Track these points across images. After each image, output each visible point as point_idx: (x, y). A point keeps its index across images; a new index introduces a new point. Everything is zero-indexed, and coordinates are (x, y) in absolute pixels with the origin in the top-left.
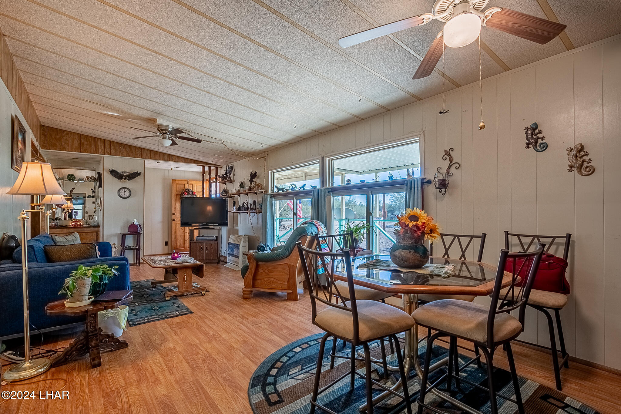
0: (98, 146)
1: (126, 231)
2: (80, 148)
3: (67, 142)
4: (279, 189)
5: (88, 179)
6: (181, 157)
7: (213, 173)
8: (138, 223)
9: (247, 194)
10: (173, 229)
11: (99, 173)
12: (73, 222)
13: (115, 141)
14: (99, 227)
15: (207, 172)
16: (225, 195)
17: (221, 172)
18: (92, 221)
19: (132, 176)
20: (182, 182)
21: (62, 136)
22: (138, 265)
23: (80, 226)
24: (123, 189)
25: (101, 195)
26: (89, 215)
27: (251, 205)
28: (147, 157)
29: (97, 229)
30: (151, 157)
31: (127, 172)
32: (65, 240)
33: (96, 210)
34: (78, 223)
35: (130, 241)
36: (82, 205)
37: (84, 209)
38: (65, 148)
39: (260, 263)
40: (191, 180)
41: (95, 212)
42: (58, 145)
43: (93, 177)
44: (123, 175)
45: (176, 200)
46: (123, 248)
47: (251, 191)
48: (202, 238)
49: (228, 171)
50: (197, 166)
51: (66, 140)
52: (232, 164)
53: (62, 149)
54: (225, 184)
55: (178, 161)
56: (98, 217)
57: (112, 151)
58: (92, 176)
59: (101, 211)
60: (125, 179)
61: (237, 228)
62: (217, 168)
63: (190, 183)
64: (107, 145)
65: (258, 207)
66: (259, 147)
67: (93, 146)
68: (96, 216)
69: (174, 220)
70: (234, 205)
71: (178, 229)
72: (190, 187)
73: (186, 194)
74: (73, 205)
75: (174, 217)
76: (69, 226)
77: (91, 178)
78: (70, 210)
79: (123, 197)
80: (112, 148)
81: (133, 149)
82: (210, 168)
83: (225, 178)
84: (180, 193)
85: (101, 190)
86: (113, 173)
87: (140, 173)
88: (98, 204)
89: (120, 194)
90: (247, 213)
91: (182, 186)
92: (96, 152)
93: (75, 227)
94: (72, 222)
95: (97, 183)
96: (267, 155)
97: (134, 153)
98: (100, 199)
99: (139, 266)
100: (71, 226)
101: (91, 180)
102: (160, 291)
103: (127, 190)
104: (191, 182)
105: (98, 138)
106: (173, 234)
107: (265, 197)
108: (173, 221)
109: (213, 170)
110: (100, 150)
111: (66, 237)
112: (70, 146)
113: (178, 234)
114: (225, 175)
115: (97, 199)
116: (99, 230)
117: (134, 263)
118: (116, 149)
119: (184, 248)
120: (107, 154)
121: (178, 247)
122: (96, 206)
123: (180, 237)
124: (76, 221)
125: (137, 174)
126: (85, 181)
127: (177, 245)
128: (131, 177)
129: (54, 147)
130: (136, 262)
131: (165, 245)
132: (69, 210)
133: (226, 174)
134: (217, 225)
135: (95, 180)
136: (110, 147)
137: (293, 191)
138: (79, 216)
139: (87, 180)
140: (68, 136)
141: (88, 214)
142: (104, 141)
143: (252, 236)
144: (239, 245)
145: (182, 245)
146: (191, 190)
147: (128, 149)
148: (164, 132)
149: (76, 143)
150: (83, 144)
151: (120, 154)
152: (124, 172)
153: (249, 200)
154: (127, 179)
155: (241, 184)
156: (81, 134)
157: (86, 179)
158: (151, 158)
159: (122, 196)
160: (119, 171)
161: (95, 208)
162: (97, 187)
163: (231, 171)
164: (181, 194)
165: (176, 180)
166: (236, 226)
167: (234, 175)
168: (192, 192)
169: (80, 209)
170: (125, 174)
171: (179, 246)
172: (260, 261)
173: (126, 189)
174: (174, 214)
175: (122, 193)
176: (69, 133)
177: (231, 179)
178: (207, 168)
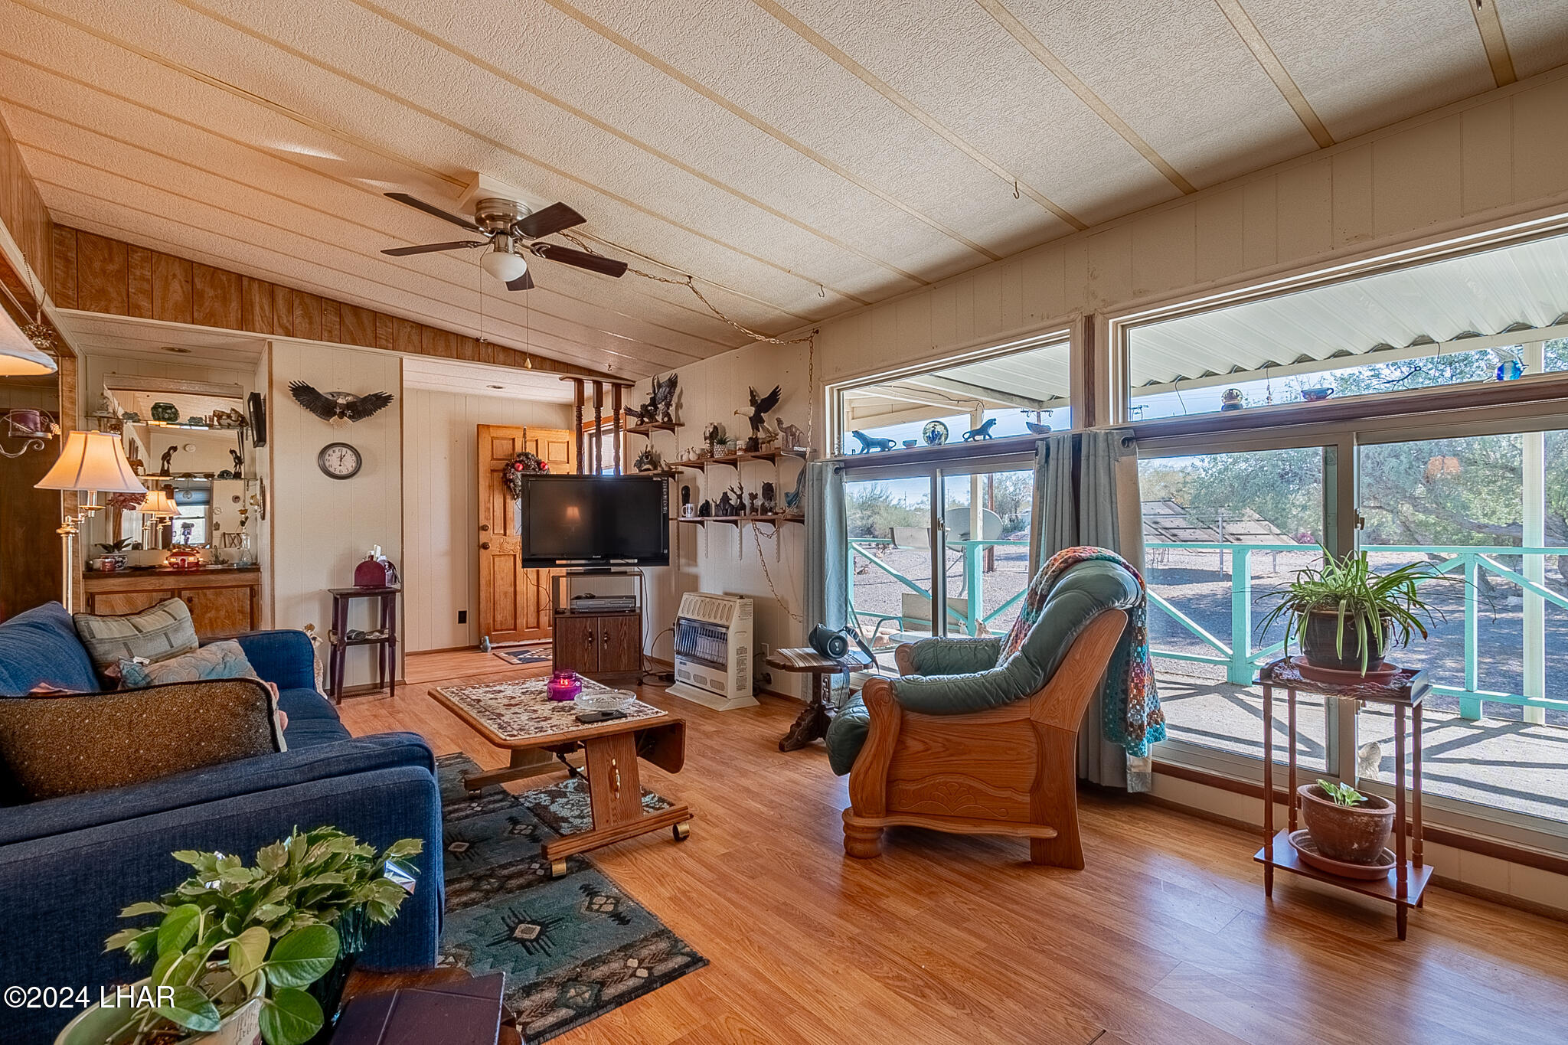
0: (252, 305)
1: (349, 583)
2: (192, 309)
3: (146, 286)
4: (868, 443)
5: (220, 417)
6: (515, 351)
7: (608, 402)
8: (384, 558)
9: (734, 463)
10: (484, 572)
11: (255, 398)
12: (174, 555)
13: (309, 288)
14: (258, 570)
15: (589, 399)
16: (648, 470)
17: (634, 400)
18: (234, 550)
19: (365, 407)
20: (509, 433)
21: (128, 267)
22: (387, 690)
23: (197, 569)
24: (337, 449)
25: (262, 469)
26: (224, 534)
27: (753, 497)
28: (411, 348)
29: (250, 576)
30: (424, 346)
31: (349, 395)
32: (129, 631)
33: (247, 518)
34: (191, 559)
35: (360, 616)
36: (202, 507)
37: (209, 516)
38: (138, 307)
39: (912, 716)
40: (533, 428)
41: (243, 523)
42: (114, 295)
43: (236, 412)
44: (336, 404)
45: (491, 487)
46: (341, 640)
47: (757, 454)
48: (591, 602)
49: (659, 395)
50: (561, 379)
51: (143, 278)
52: (674, 372)
53: (130, 309)
54: (647, 435)
55: (504, 364)
56: (255, 538)
57: (297, 322)
58: (233, 410)
59: (263, 518)
60: (342, 415)
61: (692, 570)
62: (617, 388)
63: (530, 434)
64: (280, 302)
65: (781, 502)
66: (812, 299)
67: (234, 305)
68: (247, 535)
69: (485, 546)
70: (686, 499)
71: (497, 572)
72: (531, 449)
73: (521, 468)
74: (178, 504)
75: (484, 537)
76: (161, 566)
77: (229, 416)
78: (168, 520)
79: (337, 472)
80: (298, 312)
81: (366, 321)
82: (598, 385)
83: (652, 417)
84: (502, 464)
85: (263, 452)
86: (304, 394)
87: (390, 396)
88: (252, 497)
89: (327, 464)
90: (735, 522)
91: (507, 446)
92: (244, 323)
93: (179, 571)
94: (169, 553)
95: (250, 434)
96: (817, 332)
97: (369, 331)
98: (259, 482)
99: (392, 695)
100: (165, 567)
101: (229, 421)
102: (502, 816)
103: (349, 452)
104: (533, 434)
105: (252, 279)
106: (483, 587)
107: (816, 471)
108: (482, 550)
109: (607, 392)
110: (258, 318)
111: (137, 619)
112: (158, 302)
113: (497, 589)
114: (649, 405)
115: (251, 483)
116: (258, 582)
117: (375, 686)
118: (310, 318)
119: (515, 629)
120: (280, 331)
121: (498, 627)
122: (247, 504)
123: (503, 597)
124: (184, 550)
125: (379, 401)
126: (211, 426)
127: (494, 621)
128: (360, 409)
129: (100, 300)
130: (379, 681)
131: (459, 622)
132: (165, 518)
133: (654, 402)
134: (636, 561)
135: (242, 422)
136: (291, 310)
137: (937, 447)
138: (198, 536)
139: (216, 423)
140: (148, 266)
141: (222, 530)
142: (271, 289)
143: (767, 599)
144: (727, 628)
145: (510, 622)
146: (533, 456)
147: (349, 319)
148: (500, 225)
149: (177, 291)
150: (201, 295)
151: (326, 334)
152: (339, 394)
153: (750, 480)
154: (350, 417)
155: (711, 434)
156: (192, 262)
157: (212, 420)
158: (422, 351)
159: (332, 470)
160: (323, 389)
161: (244, 512)
162: (249, 443)
163: (671, 393)
164: (504, 470)
165: (488, 426)
166: (689, 565)
167: (679, 406)
168: (539, 463)
169: (198, 518)
170: (341, 401)
171: (501, 624)
172: (914, 711)
173: (345, 450)
174: (485, 528)
175: (333, 460)
176: (152, 256)
177: (670, 419)
178: (589, 389)
